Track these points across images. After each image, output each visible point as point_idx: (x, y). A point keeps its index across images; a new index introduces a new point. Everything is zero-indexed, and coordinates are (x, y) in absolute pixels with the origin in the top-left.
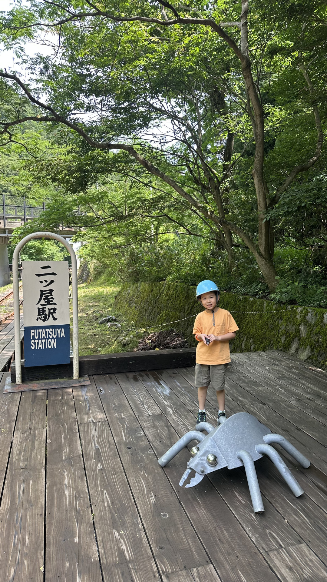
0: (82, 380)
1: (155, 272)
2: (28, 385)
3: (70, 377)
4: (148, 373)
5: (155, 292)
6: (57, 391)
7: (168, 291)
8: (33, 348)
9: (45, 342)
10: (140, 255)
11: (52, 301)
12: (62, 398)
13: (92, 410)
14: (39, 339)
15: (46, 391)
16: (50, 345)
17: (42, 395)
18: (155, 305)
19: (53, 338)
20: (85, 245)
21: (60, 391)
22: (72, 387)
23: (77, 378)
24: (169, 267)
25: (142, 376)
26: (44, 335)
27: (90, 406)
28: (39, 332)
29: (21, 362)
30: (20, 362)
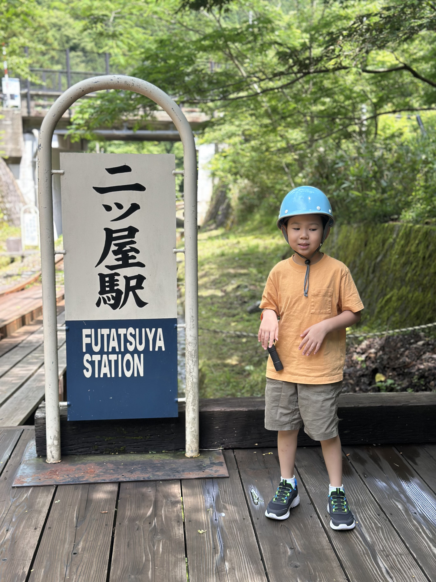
0: (207, 461)
1: (375, 201)
2: (74, 468)
3: (177, 450)
4: (379, 453)
5: (373, 247)
6: (144, 490)
7: (407, 244)
8: (88, 375)
9: (116, 362)
10: (341, 165)
11: (134, 257)
12: (155, 514)
13: (230, 561)
14: (101, 352)
15: (114, 488)
16: (128, 369)
17: (106, 501)
18: (371, 276)
19: (136, 351)
20: (223, 152)
21: (149, 491)
22: (181, 480)
23: (195, 454)
24: (408, 190)
25: (362, 462)
26: (114, 344)
27: (225, 547)
28: (102, 336)
29: (59, 407)
30: (56, 408)
